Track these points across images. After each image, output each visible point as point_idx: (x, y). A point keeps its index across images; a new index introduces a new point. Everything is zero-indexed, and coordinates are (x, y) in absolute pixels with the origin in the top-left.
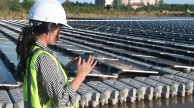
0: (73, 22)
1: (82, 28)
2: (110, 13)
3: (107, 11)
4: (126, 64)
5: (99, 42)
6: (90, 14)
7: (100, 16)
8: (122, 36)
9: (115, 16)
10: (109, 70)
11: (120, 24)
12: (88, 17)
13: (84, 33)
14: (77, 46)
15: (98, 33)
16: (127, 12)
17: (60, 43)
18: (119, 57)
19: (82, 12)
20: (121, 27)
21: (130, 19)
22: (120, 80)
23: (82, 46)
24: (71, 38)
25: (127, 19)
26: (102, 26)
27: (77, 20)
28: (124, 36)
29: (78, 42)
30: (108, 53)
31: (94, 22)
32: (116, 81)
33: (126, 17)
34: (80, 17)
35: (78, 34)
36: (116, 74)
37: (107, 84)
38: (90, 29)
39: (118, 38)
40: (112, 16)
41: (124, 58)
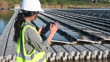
0: (73, 10)
1: (79, 14)
2: (95, 5)
3: (93, 4)
4: (106, 35)
5: (89, 22)
6: (83, 6)
7: (89, 7)
8: (103, 19)
9: (99, 7)
10: (96, 38)
11: (101, 12)
12: (82, 7)
13: (80, 17)
14: (76, 24)
15: (89, 17)
16: (106, 5)
17: (67, 22)
18: (101, 31)
19: (79, 4)
20: (102, 13)
21: (108, 9)
22: (103, 45)
23: (79, 24)
24: (73, 19)
25: (105, 9)
26: (91, 13)
27: (76, 9)
28: (105, 19)
29: (77, 22)
30: (95, 29)
31: (86, 10)
32: (101, 45)
33: (105, 8)
34: (77, 7)
35: (77, 17)
36: (100, 41)
37: (95, 47)
38: (84, 14)
39: (101, 20)
40: (97, 7)
41: (105, 32)
